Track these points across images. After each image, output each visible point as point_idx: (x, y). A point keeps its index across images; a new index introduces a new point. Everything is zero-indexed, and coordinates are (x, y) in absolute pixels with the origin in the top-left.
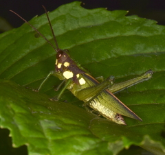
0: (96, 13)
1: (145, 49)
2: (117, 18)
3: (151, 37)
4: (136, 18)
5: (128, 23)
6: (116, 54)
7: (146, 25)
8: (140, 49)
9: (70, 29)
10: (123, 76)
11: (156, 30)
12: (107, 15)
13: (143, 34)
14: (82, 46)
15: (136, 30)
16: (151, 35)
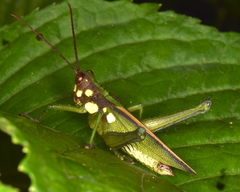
0: (119, 6)
1: (187, 59)
2: (148, 14)
3: (194, 42)
4: (171, 15)
5: (161, 22)
6: (148, 66)
7: (186, 25)
8: (181, 59)
9: (84, 29)
10: (161, 100)
11: (199, 33)
12: (134, 10)
13: (183, 37)
14: (102, 53)
15: (173, 32)
16: (193, 38)
